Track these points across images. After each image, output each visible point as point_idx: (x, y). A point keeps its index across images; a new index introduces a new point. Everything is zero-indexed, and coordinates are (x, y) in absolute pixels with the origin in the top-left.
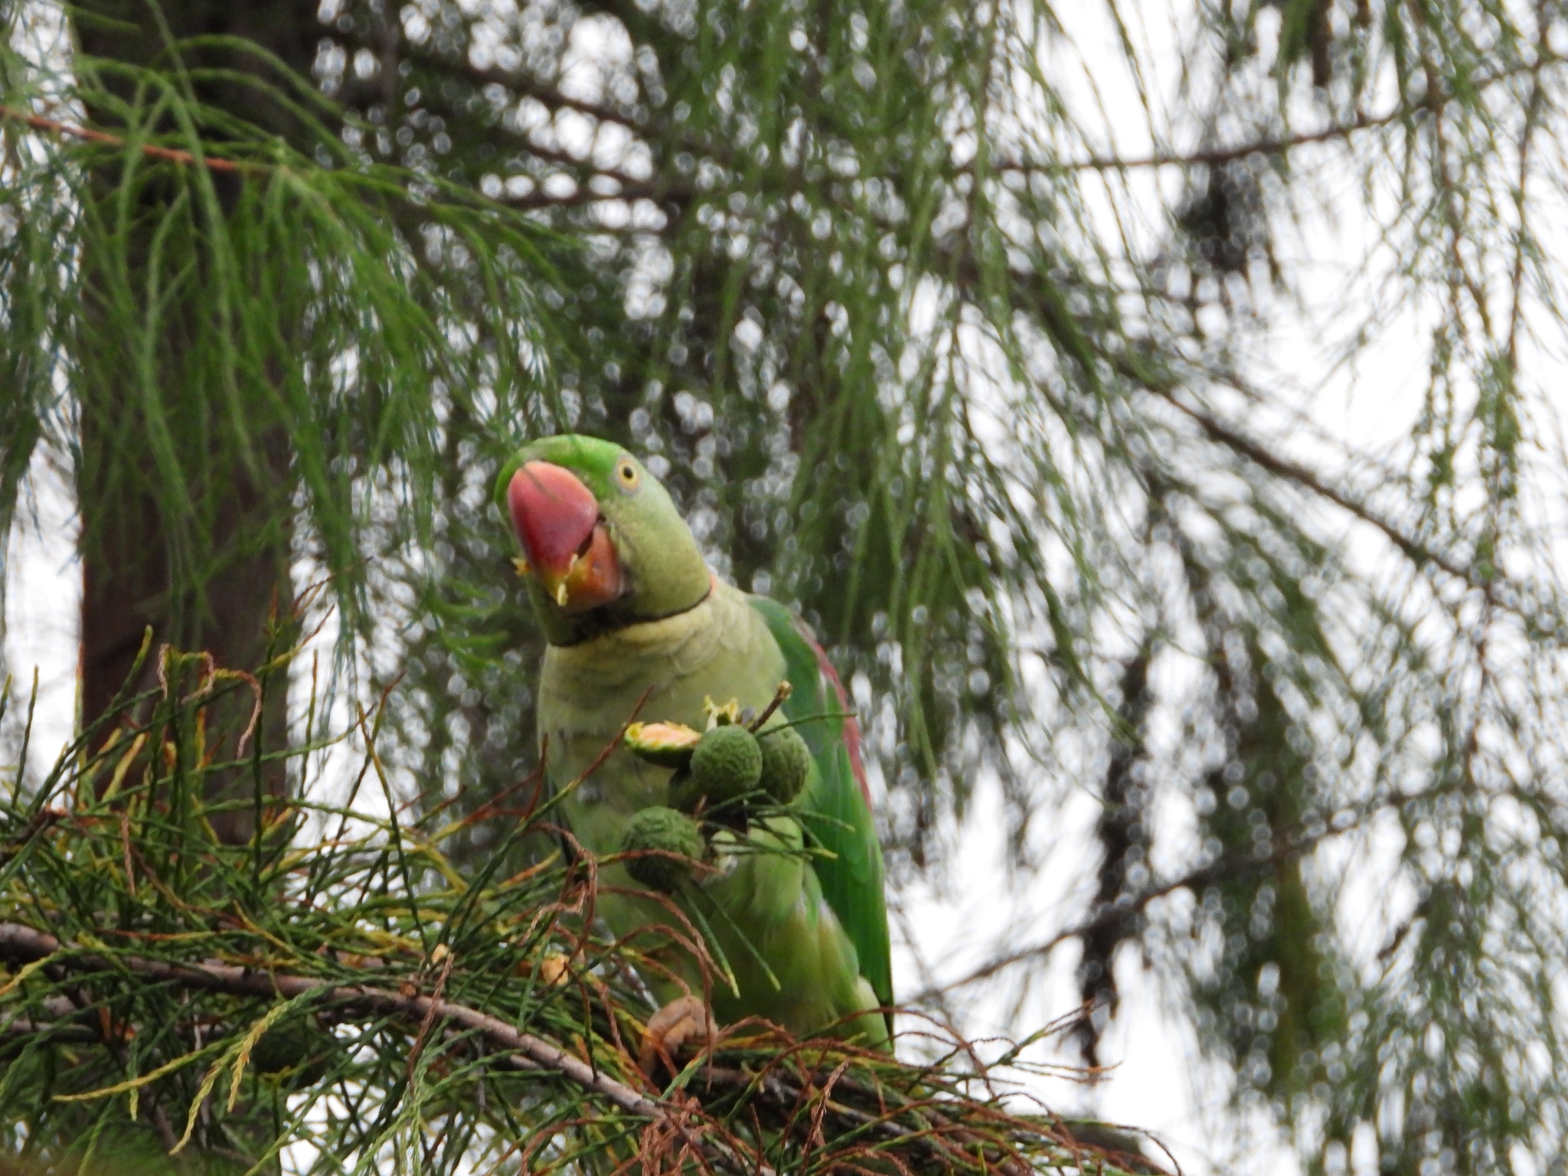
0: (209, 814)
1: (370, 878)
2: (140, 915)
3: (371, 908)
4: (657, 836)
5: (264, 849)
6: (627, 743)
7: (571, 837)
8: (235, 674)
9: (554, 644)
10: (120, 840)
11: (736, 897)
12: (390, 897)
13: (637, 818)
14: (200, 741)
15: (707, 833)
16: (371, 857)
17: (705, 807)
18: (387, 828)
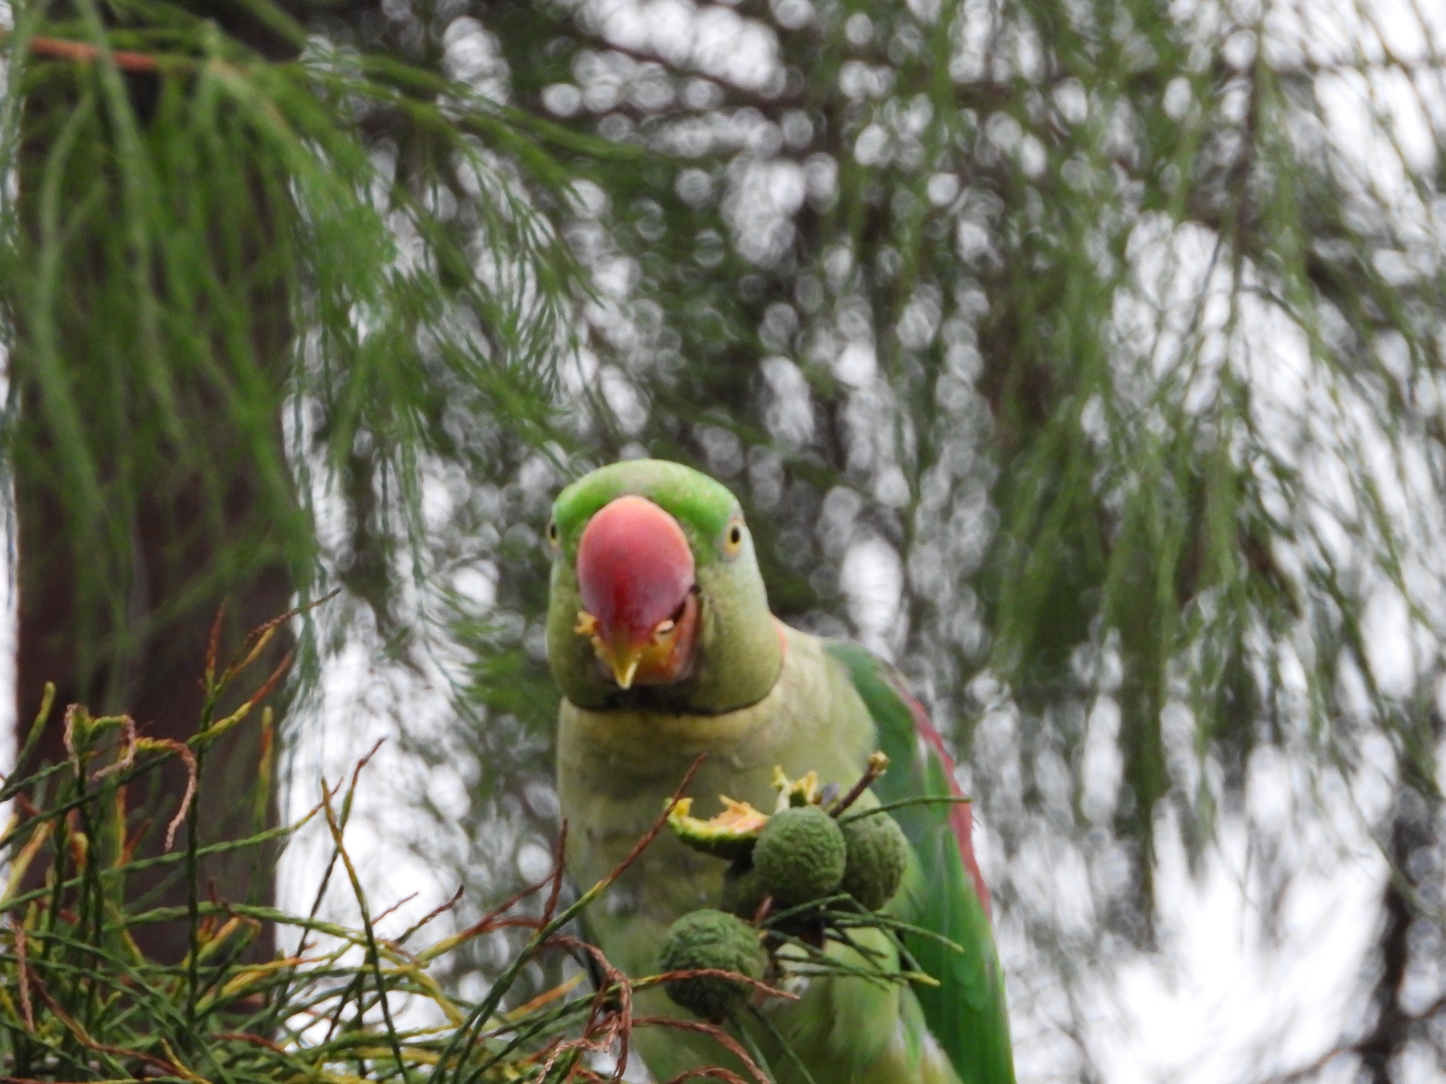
0: (131, 926)
1: (340, 1008)
2: (42, 1057)
3: (342, 1046)
4: (704, 948)
5: (201, 970)
6: (672, 827)
7: (598, 954)
8: (162, 743)
9: (575, 702)
10: (15, 961)
11: (807, 1025)
12: (366, 1033)
13: (682, 924)
14: (119, 829)
15: (771, 944)
16: (341, 983)
17: (769, 914)
18: (362, 943)
